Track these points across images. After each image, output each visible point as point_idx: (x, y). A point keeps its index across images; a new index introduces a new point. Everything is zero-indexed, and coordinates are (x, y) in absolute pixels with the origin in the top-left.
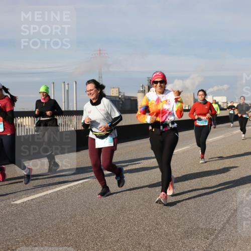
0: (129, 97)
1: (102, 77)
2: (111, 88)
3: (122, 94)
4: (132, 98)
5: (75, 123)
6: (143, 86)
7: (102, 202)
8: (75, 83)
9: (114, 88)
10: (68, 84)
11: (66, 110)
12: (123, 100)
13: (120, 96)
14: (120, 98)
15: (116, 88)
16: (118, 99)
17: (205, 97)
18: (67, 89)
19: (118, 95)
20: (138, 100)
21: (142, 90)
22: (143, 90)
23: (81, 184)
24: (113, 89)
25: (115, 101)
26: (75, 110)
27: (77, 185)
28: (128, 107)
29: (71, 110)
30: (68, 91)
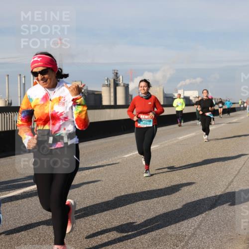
0: (92, 91)
4: (96, 93)
6: (107, 80)
17: (148, 90)
20: (103, 95)
21: (106, 83)
22: (108, 83)
28: (92, 103)
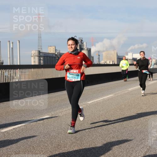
1: (41, 37)
2: (49, 46)
3: (58, 52)
5: (19, 76)
7: (42, 140)
8: (18, 42)
9: (51, 46)
10: (13, 43)
11: (11, 64)
12: (59, 56)
13: (56, 53)
14: (56, 55)
15: (53, 46)
16: (54, 56)
18: (12, 47)
19: (54, 52)
23: (24, 126)
24: (50, 48)
25: (52, 57)
26: (19, 64)
27: (21, 127)
29: (16, 64)
30: (12, 48)
